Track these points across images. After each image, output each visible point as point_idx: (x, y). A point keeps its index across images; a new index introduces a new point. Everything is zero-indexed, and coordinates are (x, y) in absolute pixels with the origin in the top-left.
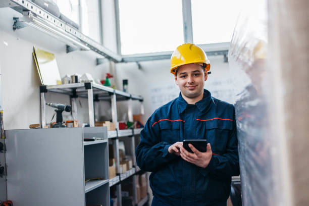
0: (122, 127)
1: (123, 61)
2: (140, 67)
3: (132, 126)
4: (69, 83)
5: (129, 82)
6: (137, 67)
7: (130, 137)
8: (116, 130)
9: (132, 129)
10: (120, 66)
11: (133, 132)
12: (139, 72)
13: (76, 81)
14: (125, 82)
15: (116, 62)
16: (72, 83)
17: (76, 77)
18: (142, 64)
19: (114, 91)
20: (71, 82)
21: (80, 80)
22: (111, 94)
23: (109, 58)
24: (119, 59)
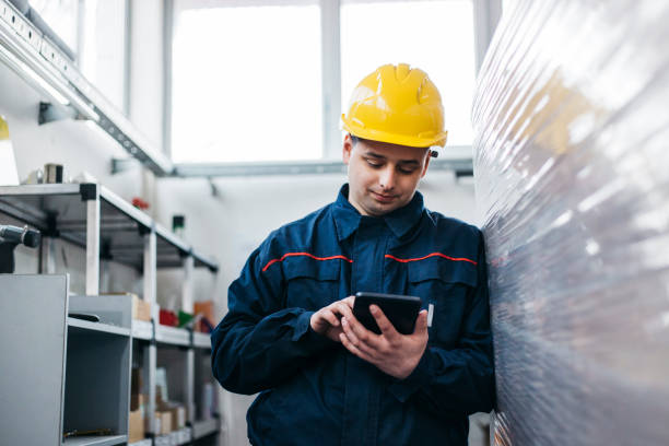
0: (167, 318)
1: (174, 173)
2: (215, 192)
3: (190, 324)
4: (40, 181)
5: (188, 222)
6: (209, 191)
7: (184, 349)
8: (152, 321)
9: (191, 330)
10: (166, 187)
11: (191, 338)
12: (212, 202)
13: (59, 179)
14: (178, 222)
15: (158, 172)
16: (48, 182)
17: (59, 169)
18: (221, 183)
20: (44, 180)
21: (67, 176)
22: (144, 229)
23: (143, 157)
24: (166, 166)
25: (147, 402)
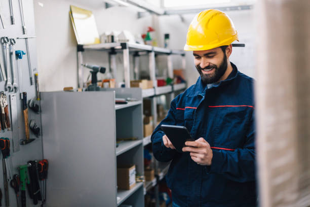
0: (161, 83)
1: (165, 14)
2: (183, 20)
3: (172, 83)
4: (106, 42)
5: (171, 37)
6: (179, 19)
7: (170, 93)
8: (154, 88)
9: (172, 85)
11: (173, 88)
12: (182, 25)
13: (113, 41)
14: (167, 36)
16: (109, 42)
17: (112, 37)
18: (186, 16)
19: (153, 48)
20: (107, 41)
21: (116, 39)
22: (149, 52)
23: (151, 12)
25: (153, 119)
